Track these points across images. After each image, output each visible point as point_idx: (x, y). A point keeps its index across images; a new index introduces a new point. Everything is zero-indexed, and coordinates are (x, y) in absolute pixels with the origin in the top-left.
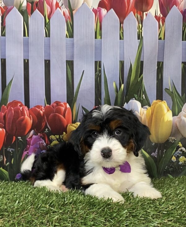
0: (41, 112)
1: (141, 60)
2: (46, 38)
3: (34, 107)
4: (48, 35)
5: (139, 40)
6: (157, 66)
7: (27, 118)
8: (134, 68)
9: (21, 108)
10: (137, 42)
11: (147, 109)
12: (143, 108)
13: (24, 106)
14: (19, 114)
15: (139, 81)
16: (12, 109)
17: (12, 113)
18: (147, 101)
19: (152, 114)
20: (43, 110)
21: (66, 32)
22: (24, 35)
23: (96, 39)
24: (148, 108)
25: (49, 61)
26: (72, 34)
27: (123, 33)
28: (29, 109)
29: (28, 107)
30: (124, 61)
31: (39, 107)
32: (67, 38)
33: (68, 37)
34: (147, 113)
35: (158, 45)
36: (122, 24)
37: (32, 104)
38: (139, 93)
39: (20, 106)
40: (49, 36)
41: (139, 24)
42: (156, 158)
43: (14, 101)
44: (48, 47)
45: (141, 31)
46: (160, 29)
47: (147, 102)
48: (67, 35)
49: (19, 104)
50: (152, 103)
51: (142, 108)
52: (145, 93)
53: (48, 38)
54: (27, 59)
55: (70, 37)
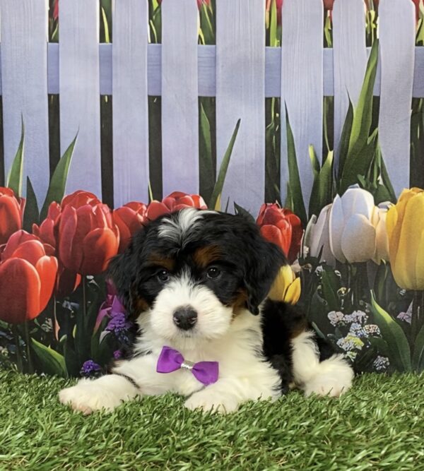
0: (141, 218)
1: (375, 93)
2: (153, 44)
3: (124, 206)
4: (156, 38)
5: (370, 48)
6: (412, 108)
7: (107, 231)
8: (357, 112)
9: (94, 209)
10: (365, 52)
11: (388, 209)
12: (379, 207)
13: (101, 204)
14: (89, 222)
15: (368, 142)
16: (73, 212)
17: (74, 220)
18: (389, 191)
19: (400, 221)
20: (144, 212)
21: (199, 31)
22: (102, 39)
23: (268, 47)
24: (389, 206)
25: (159, 98)
26: (213, 34)
27: (331, 31)
28: (111, 212)
29: (111, 206)
30: (333, 97)
31: (134, 205)
32: (200, 45)
33: (202, 43)
34: (387, 219)
35: (413, 59)
36: (329, 11)
37: (120, 200)
38: (369, 172)
39: (93, 204)
40: (159, 42)
41: (368, 9)
42: (408, 323)
43: (80, 191)
44: (156, 66)
45: (373, 26)
46: (420, 21)
47: (387, 193)
48: (200, 36)
49: (90, 200)
50: (399, 195)
51: (376, 207)
52: (382, 171)
53: (157, 44)
54: (109, 94)
55: (207, 43)
